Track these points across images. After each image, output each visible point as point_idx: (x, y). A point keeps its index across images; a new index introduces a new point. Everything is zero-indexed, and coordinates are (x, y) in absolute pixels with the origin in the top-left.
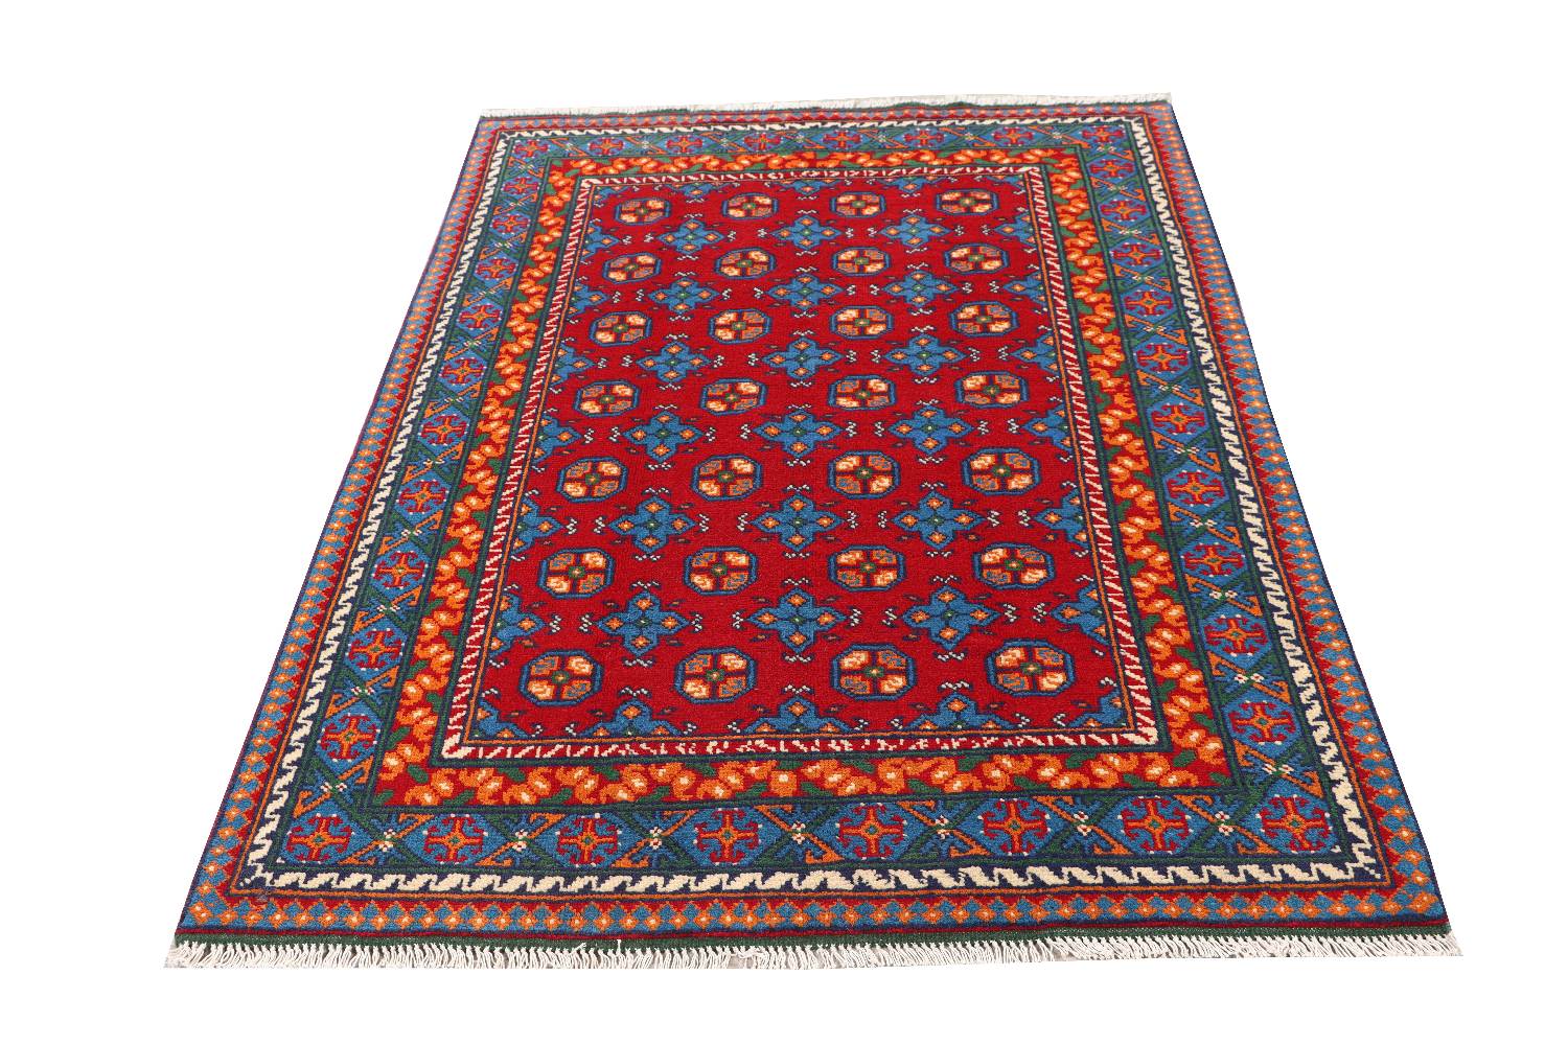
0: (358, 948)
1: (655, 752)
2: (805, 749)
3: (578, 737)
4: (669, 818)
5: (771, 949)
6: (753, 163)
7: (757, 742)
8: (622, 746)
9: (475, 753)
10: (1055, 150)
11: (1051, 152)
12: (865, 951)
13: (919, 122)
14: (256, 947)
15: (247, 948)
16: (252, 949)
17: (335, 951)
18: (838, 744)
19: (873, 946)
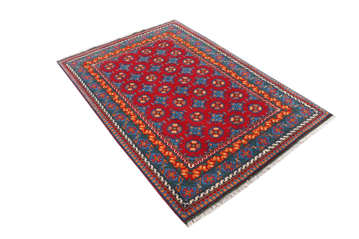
0: (216, 204)
1: (221, 148)
2: (241, 135)
3: (207, 153)
4: (235, 156)
5: (269, 165)
6: (120, 51)
7: (234, 138)
8: (216, 150)
9: (195, 165)
10: (167, 32)
11: (167, 33)
12: (280, 158)
13: (140, 35)
14: (199, 215)
15: (198, 216)
16: (199, 216)
17: (214, 207)
18: (244, 132)
19: (280, 156)
